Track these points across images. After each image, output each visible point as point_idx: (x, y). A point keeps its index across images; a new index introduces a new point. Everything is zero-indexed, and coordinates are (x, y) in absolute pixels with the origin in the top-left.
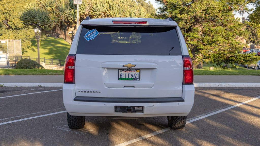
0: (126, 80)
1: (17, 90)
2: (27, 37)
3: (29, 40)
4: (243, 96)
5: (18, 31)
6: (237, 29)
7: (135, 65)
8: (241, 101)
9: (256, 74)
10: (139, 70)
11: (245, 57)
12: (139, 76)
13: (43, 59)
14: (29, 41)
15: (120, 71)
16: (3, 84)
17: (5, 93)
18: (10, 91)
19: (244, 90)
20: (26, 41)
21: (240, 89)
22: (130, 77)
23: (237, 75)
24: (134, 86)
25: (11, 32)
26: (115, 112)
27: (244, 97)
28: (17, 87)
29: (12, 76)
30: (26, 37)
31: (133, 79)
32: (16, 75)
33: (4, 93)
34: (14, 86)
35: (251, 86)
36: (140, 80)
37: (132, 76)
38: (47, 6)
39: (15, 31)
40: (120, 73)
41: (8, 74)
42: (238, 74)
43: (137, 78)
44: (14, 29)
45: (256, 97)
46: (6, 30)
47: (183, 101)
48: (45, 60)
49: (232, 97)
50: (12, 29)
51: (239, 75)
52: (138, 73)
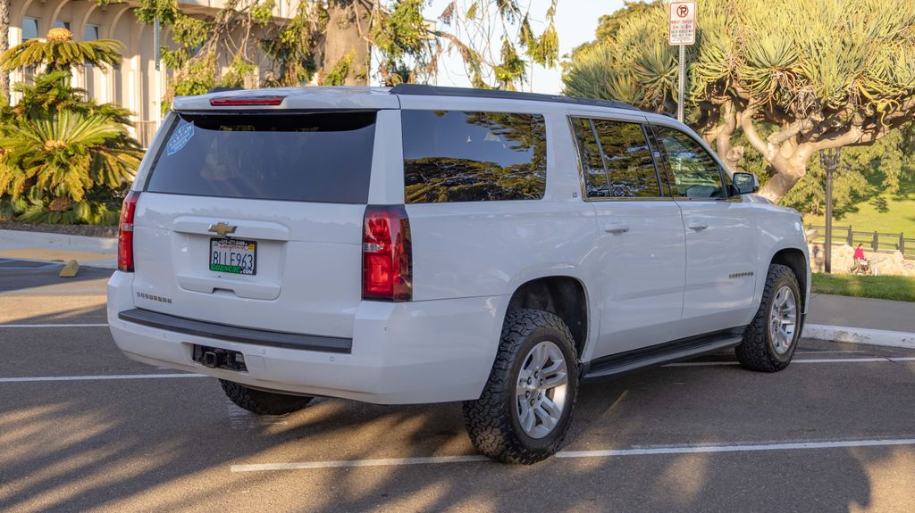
0: (225, 271)
2: (851, 161)
3: (856, 170)
7: (235, 228)
10: (252, 243)
12: (253, 262)
13: (898, 238)
14: (857, 176)
15: (214, 242)
20: (848, 175)
22: (235, 263)
24: (232, 291)
30: (846, 159)
31: (240, 270)
36: (254, 273)
37: (239, 260)
40: (214, 250)
43: (250, 268)
47: (347, 350)
48: (902, 240)
52: (251, 252)
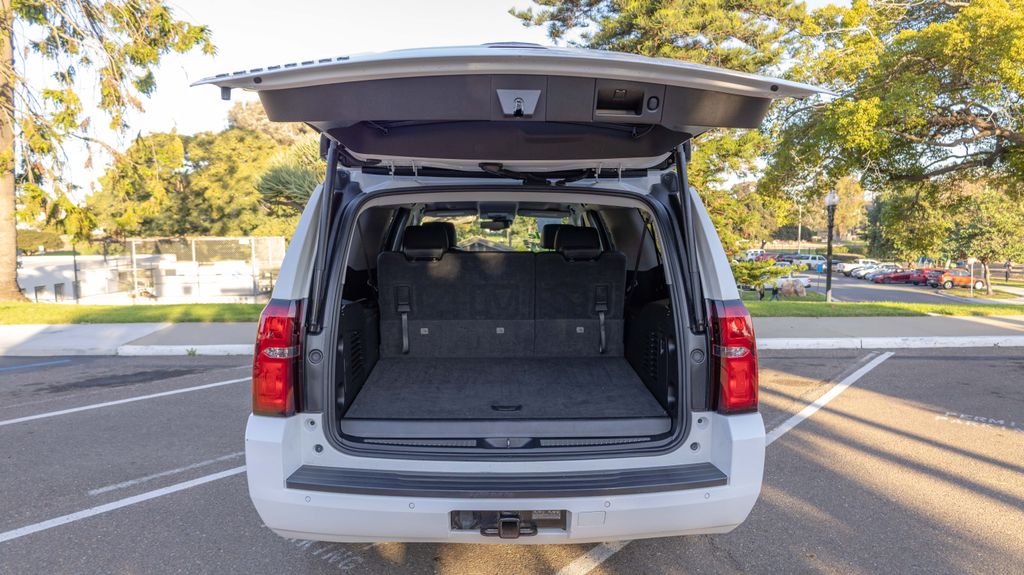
1: (224, 367)
4: (805, 380)
5: (289, 219)
6: (735, 211)
8: (808, 398)
9: (804, 313)
11: (752, 269)
16: (194, 347)
17: (188, 376)
18: (206, 369)
19: (795, 360)
21: (781, 356)
23: (761, 316)
25: (274, 220)
26: (453, 528)
27: (806, 384)
28: (229, 357)
29: (230, 323)
32: (239, 320)
33: (185, 376)
34: (221, 354)
35: (805, 347)
38: (316, 160)
39: (283, 218)
41: (222, 320)
42: (764, 313)
44: (282, 216)
45: (838, 382)
46: (266, 218)
47: (722, 480)
49: (773, 381)
50: (278, 216)
51: (765, 316)
